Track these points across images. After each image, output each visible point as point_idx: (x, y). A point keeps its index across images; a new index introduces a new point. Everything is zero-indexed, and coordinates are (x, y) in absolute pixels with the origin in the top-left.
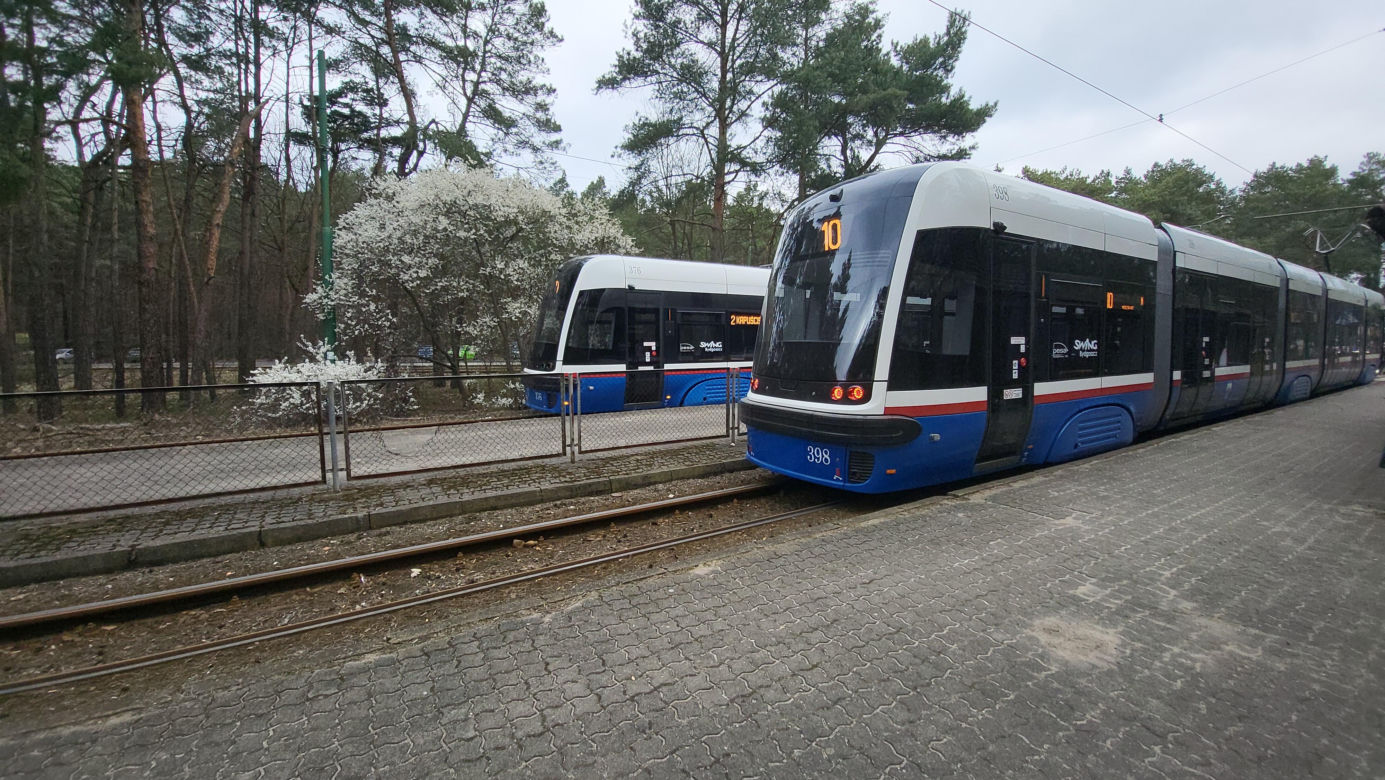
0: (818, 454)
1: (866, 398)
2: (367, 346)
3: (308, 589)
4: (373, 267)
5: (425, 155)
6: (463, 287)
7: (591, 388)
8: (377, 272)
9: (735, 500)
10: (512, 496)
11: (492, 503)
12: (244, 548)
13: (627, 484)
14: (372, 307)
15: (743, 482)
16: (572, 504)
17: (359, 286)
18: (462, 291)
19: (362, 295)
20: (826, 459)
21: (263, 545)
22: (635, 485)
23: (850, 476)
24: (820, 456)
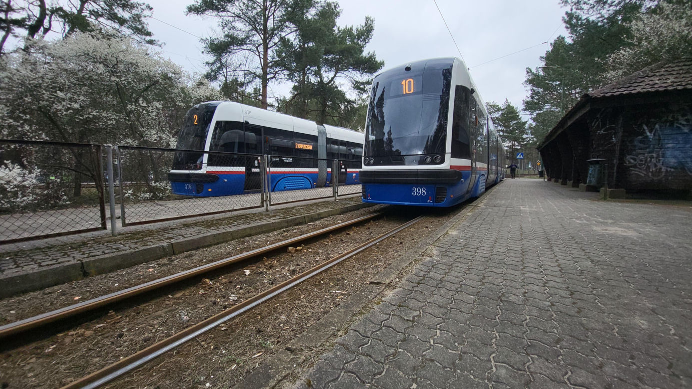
0: (419, 190)
1: (442, 161)
2: (23, 157)
3: (170, 296)
4: (26, 99)
5: (50, 32)
6: (111, 117)
7: (226, 180)
8: (30, 102)
9: (372, 221)
10: (259, 227)
11: (248, 232)
12: (69, 280)
13: (312, 218)
14: (27, 127)
15: (363, 215)
16: (295, 229)
17: (13, 112)
18: (111, 120)
19: (17, 119)
20: (424, 193)
21: (86, 274)
22: (315, 219)
23: (437, 200)
24: (420, 191)
